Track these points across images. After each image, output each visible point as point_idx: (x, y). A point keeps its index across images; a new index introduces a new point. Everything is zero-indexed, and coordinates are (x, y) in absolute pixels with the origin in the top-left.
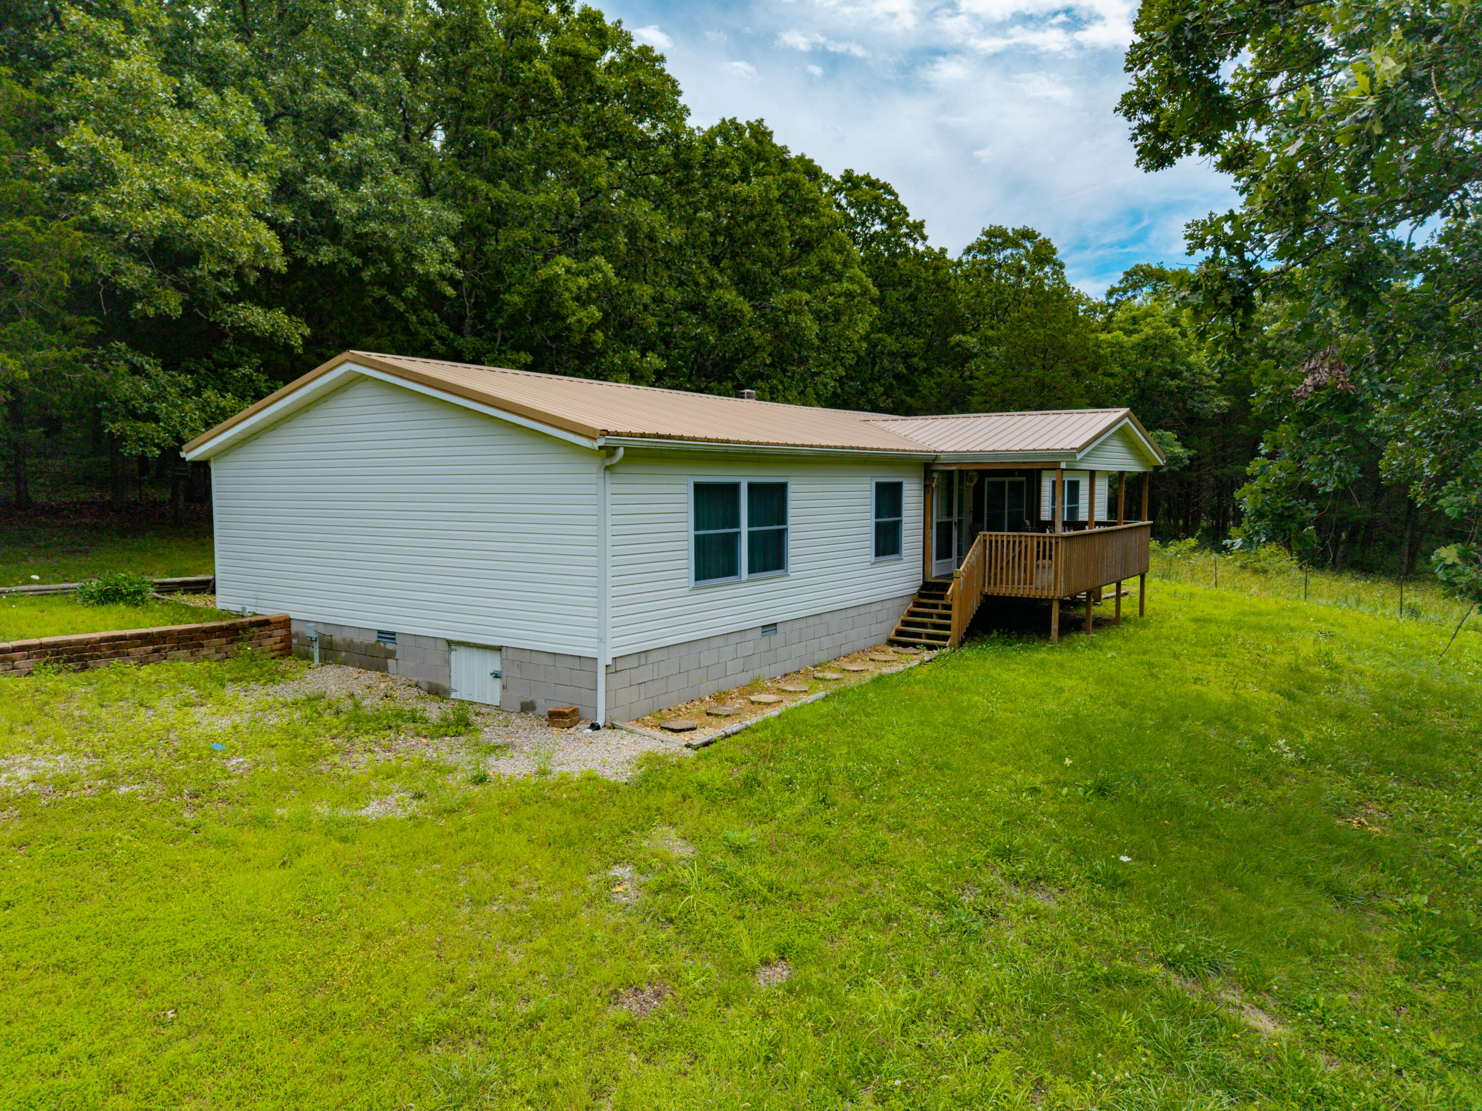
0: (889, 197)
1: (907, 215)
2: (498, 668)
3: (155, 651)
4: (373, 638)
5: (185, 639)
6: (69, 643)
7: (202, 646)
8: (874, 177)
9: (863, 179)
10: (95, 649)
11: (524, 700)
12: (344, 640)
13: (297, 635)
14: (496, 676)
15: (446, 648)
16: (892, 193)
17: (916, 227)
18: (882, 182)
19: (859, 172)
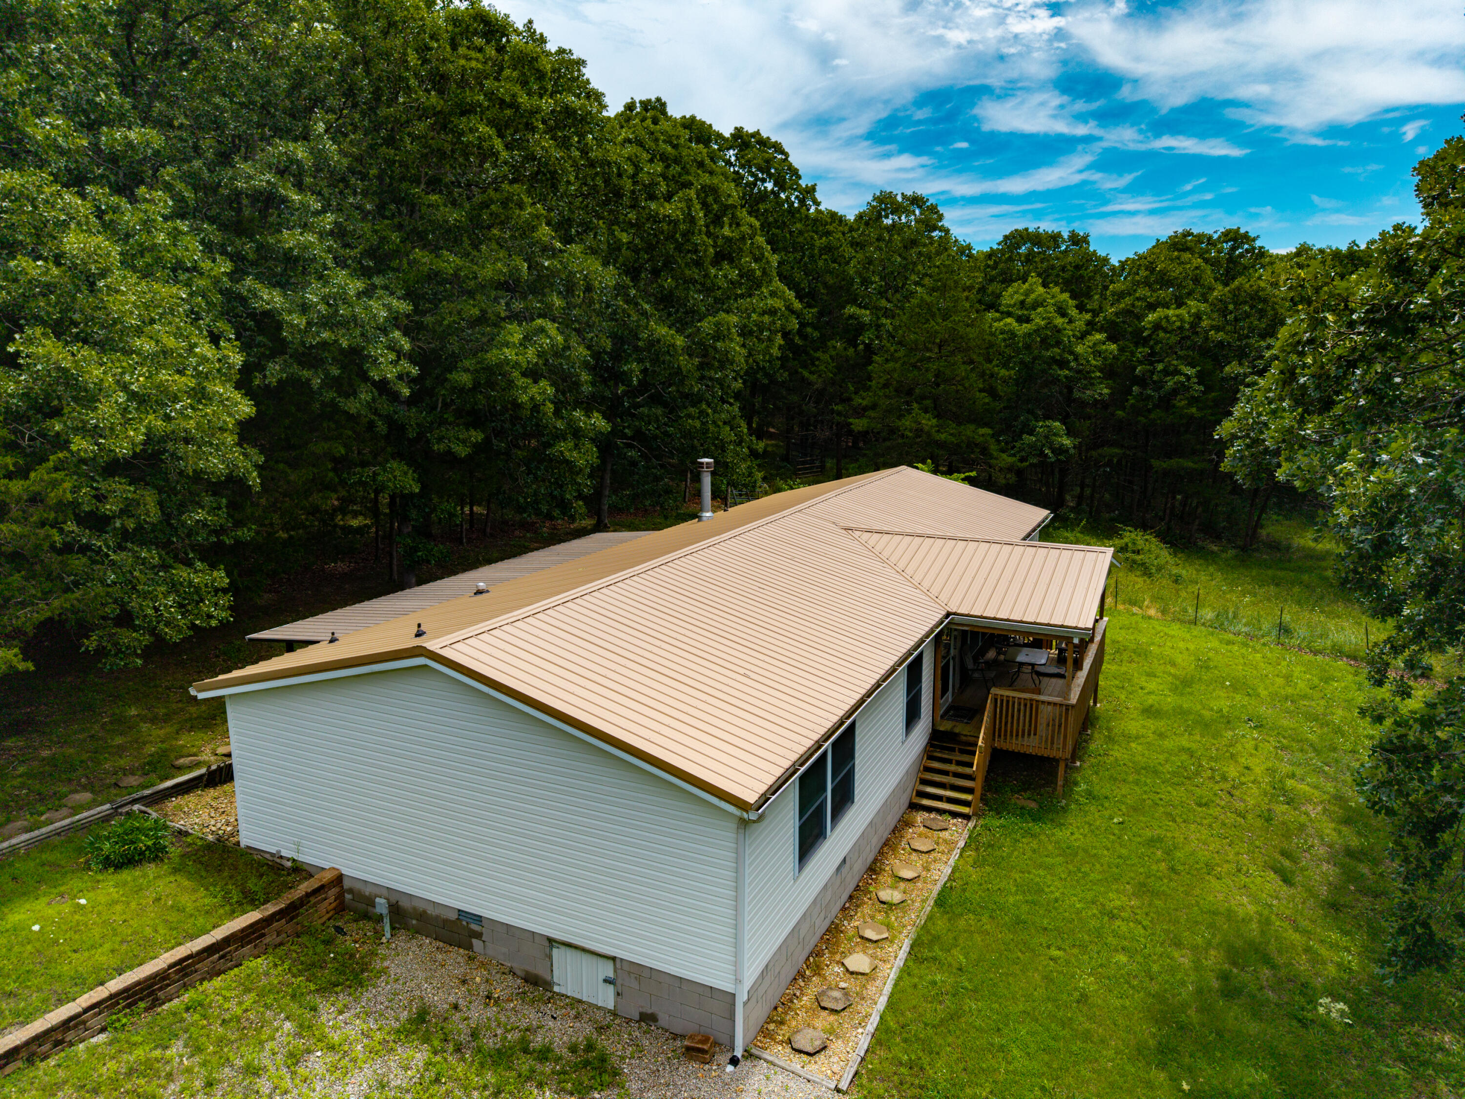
0: (779, 157)
1: (799, 177)
2: (611, 974)
3: (220, 958)
4: (453, 916)
5: (248, 935)
6: (138, 983)
7: (263, 935)
8: (764, 134)
9: (753, 135)
10: (164, 979)
11: (644, 1010)
12: (415, 909)
13: (351, 891)
14: (607, 981)
15: (547, 943)
16: (783, 152)
17: (807, 192)
18: (773, 140)
19: (750, 128)
